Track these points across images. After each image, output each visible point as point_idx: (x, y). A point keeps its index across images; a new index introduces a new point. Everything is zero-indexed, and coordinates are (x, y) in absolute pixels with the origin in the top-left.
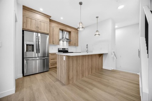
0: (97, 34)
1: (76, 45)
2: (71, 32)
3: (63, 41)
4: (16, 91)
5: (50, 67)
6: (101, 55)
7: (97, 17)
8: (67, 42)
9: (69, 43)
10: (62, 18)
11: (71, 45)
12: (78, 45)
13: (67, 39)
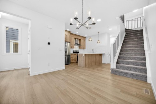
0: (99, 42)
1: (84, 48)
2: (81, 39)
3: (76, 46)
4: (65, 68)
5: (71, 62)
6: (101, 55)
7: (98, 32)
8: (78, 46)
9: (79, 47)
10: (77, 32)
11: (81, 48)
12: (85, 49)
13: (78, 44)
